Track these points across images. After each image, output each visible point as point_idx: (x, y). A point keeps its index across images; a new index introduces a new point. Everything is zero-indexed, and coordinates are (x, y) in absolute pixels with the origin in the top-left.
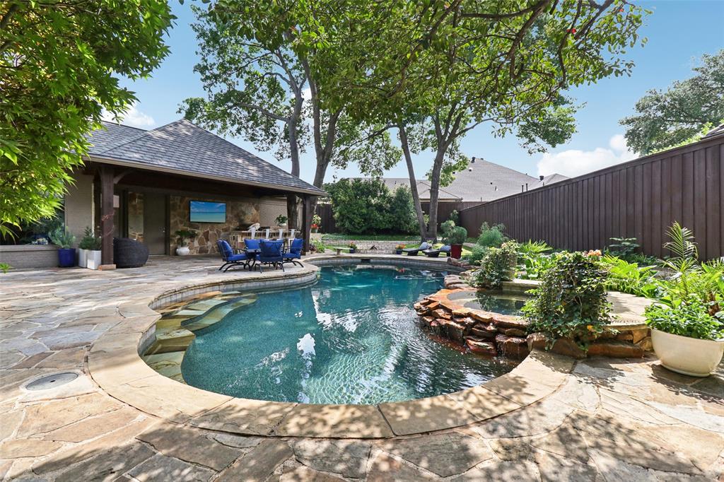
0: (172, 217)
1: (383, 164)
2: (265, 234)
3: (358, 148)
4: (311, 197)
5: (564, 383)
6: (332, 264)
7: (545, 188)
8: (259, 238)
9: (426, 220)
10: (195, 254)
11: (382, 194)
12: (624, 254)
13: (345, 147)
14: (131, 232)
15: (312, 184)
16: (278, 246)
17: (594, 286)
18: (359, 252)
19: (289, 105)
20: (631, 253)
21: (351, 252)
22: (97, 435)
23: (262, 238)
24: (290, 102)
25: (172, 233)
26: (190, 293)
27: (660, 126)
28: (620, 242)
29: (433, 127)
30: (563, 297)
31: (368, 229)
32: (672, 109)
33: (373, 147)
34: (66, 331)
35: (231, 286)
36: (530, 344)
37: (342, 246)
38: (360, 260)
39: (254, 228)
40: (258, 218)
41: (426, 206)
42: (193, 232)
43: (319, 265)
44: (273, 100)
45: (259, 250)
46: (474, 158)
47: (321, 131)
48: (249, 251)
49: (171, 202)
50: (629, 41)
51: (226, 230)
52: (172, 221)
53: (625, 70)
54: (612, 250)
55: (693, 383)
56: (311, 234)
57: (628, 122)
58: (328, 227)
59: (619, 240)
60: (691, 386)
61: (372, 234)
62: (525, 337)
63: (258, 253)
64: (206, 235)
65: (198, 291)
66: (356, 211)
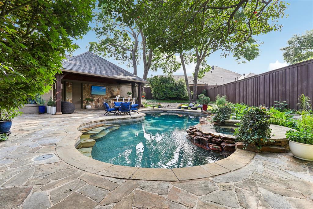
0: (84, 92)
1: (173, 70)
2: (122, 100)
3: (162, 62)
4: (142, 84)
5: (250, 162)
6: (151, 113)
7: (245, 79)
8: (120, 101)
9: (192, 94)
10: (93, 108)
11: (172, 82)
12: (280, 109)
13: (156, 62)
14: (67, 99)
15: (142, 78)
16: (128, 105)
17: (264, 122)
18: (162, 107)
19: (132, 44)
20: (284, 108)
21: (159, 107)
22: (63, 177)
23: (121, 101)
24: (133, 43)
25: (84, 99)
26: (93, 124)
27: (299, 51)
28: (279, 103)
29: (195, 53)
30: (250, 126)
31: (166, 98)
32: (304, 43)
33: (169, 62)
34: (46, 139)
35: (109, 122)
36: (236, 147)
37: (155, 105)
38: (163, 111)
39: (118, 97)
40: (119, 93)
41: (191, 88)
42: (93, 99)
43: (145, 113)
44: (125, 42)
45: (120, 107)
46: (213, 66)
47: (146, 55)
48: (116, 107)
49: (84, 86)
50: (281, 15)
51: (106, 98)
52: (84, 94)
53: (278, 29)
54: (275, 107)
55: (306, 163)
56: (142, 100)
57: (284, 49)
58: (149, 97)
59: (278, 102)
60: (306, 165)
61: (168, 100)
62: (234, 143)
63: (120, 108)
64: (98, 100)
65: (96, 124)
66: (161, 90)
